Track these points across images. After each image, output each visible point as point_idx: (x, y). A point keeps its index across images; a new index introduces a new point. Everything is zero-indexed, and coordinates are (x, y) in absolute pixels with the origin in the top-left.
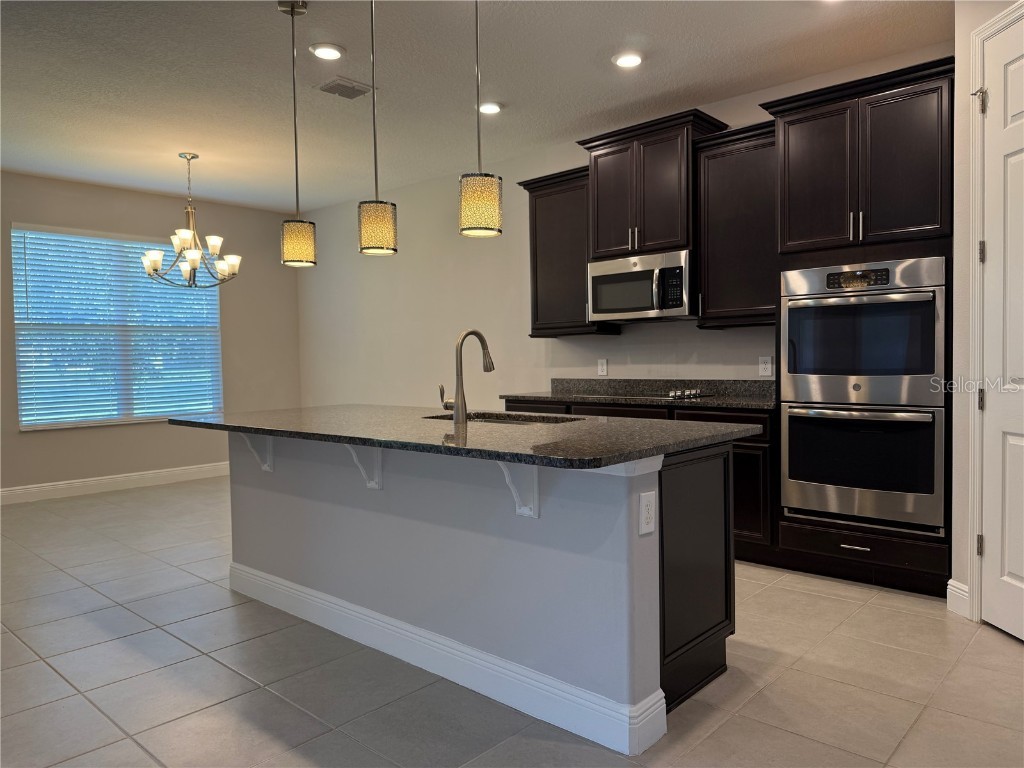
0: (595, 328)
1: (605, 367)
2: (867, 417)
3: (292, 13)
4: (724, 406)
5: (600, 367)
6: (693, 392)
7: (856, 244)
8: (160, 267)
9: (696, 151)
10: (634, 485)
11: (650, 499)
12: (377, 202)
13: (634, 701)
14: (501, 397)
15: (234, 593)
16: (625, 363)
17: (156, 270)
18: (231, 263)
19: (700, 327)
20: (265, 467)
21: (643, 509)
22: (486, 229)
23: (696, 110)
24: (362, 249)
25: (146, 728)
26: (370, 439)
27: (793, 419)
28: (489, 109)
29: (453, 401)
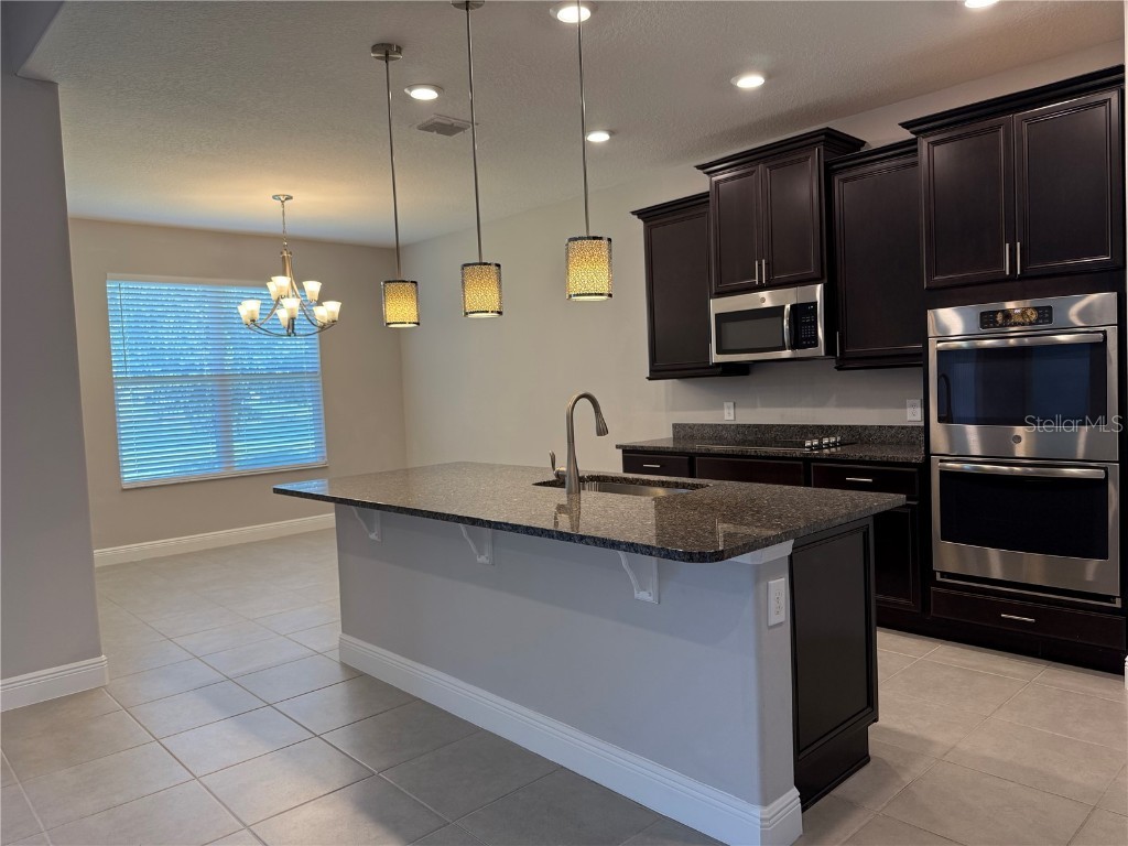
0: (720, 369)
1: (732, 411)
2: (1031, 473)
3: (387, 59)
4: (867, 459)
5: (726, 411)
6: (833, 440)
7: (1013, 278)
8: (257, 317)
9: (828, 174)
10: (760, 574)
11: (779, 587)
12: (481, 264)
13: (765, 802)
14: (618, 447)
15: (344, 666)
16: (755, 407)
17: (253, 321)
18: (329, 310)
19: (839, 368)
20: (373, 536)
21: (772, 596)
22: (596, 294)
23: (828, 128)
24: (467, 314)
25: (261, 818)
26: (478, 519)
27: (945, 474)
28: (598, 137)
29: (564, 469)
